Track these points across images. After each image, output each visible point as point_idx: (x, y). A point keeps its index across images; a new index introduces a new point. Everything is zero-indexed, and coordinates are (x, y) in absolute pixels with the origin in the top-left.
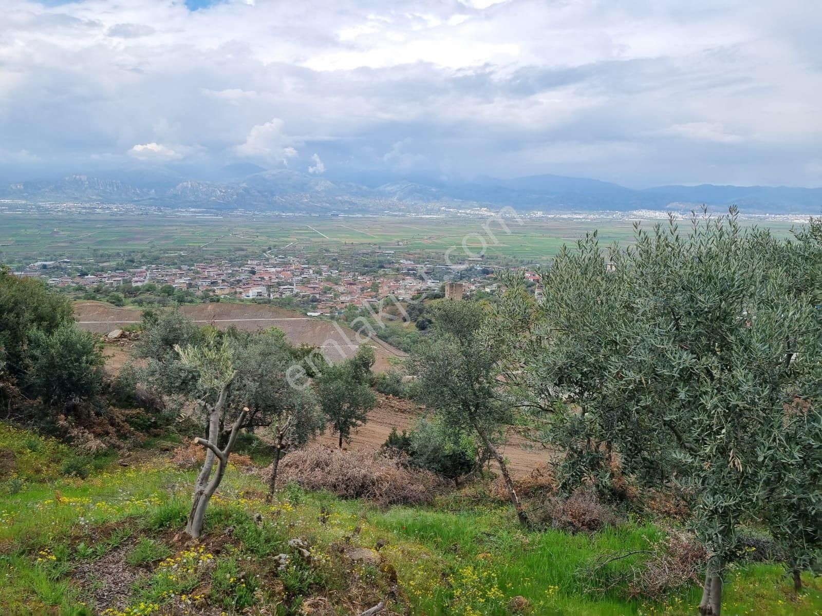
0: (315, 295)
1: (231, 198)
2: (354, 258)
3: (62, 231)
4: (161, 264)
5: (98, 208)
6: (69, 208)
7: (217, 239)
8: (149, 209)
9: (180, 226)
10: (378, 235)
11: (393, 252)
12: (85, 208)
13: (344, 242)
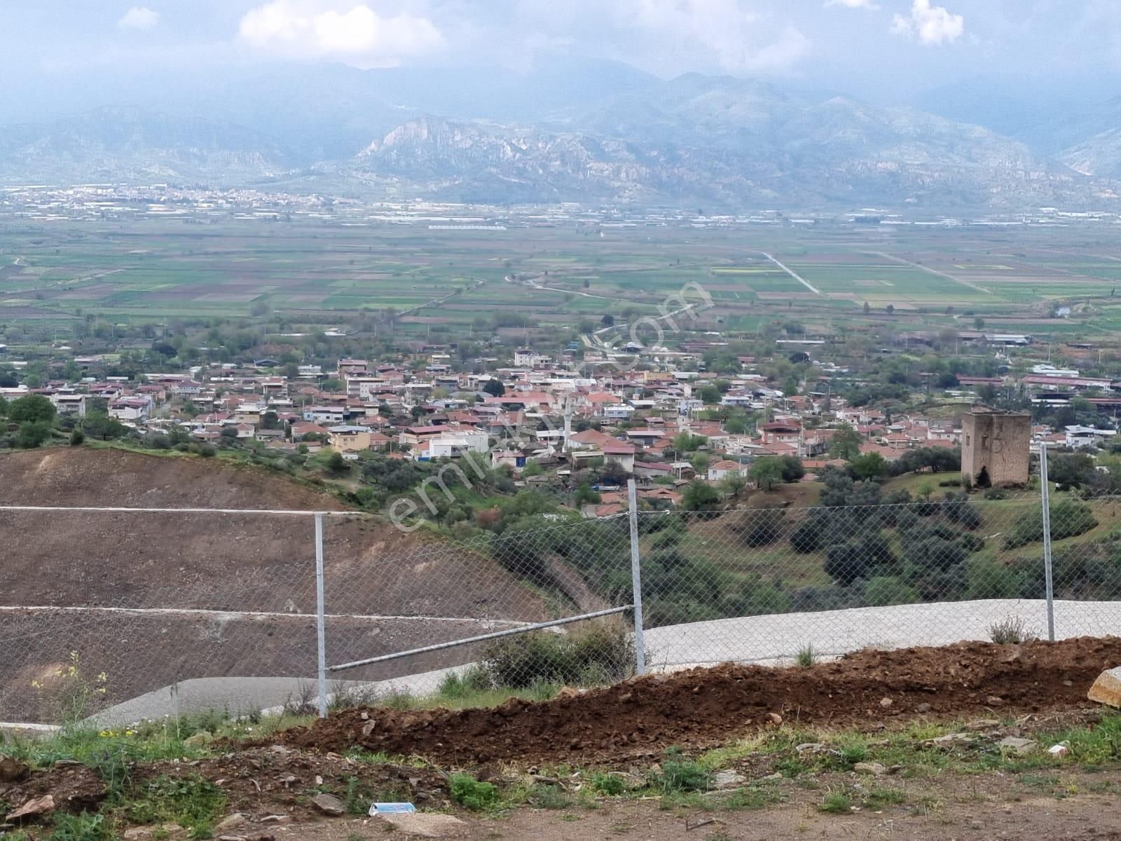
0: (619, 460)
1: (544, 167)
2: (875, 356)
3: (33, 264)
4: (251, 361)
5: (158, 202)
6: (80, 202)
7: (459, 291)
8: (298, 205)
9: (370, 251)
10: (990, 285)
11: (1020, 338)
12: (122, 201)
13: (862, 304)
